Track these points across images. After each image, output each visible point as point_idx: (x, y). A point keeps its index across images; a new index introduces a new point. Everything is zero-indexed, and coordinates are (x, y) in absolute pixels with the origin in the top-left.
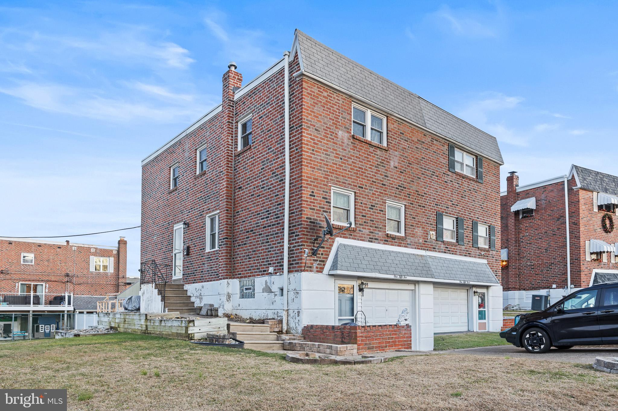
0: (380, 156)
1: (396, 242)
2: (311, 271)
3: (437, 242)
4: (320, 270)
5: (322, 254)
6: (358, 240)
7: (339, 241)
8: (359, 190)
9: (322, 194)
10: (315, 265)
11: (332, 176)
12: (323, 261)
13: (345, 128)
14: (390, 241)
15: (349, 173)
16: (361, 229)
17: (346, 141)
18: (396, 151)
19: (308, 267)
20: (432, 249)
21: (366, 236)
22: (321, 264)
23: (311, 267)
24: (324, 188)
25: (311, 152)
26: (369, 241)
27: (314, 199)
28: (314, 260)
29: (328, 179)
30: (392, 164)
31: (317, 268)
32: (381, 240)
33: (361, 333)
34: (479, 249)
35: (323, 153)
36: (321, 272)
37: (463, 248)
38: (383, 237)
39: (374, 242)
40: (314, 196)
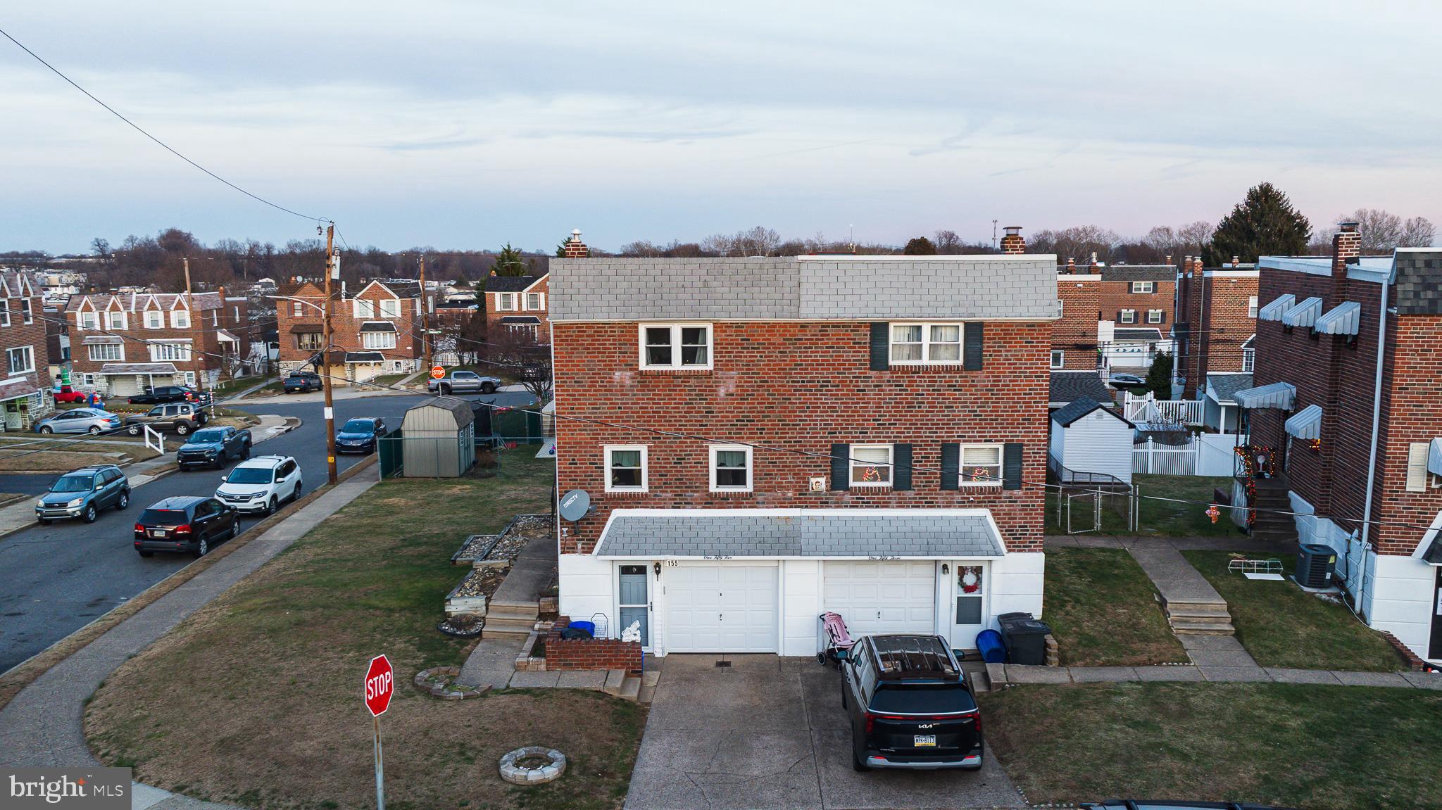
0: (695, 386)
1: (731, 503)
2: (573, 552)
3: (833, 492)
4: (589, 550)
5: (591, 532)
6: (653, 507)
7: (617, 513)
8: (654, 443)
9: (589, 460)
10: (579, 546)
11: (604, 434)
12: (594, 540)
13: (626, 365)
14: (716, 503)
15: (635, 424)
16: (658, 493)
17: (628, 382)
18: (732, 370)
19: (568, 548)
20: (819, 505)
21: (667, 501)
22: (589, 544)
23: (574, 548)
24: (592, 452)
25: (570, 411)
26: (673, 507)
27: (575, 468)
28: (578, 540)
29: (597, 439)
30: (722, 392)
31: (582, 548)
32: (697, 503)
33: (553, 648)
34: (961, 491)
35: (588, 408)
36: (591, 553)
37: (910, 494)
38: (701, 499)
39: (684, 508)
40: (576, 464)
